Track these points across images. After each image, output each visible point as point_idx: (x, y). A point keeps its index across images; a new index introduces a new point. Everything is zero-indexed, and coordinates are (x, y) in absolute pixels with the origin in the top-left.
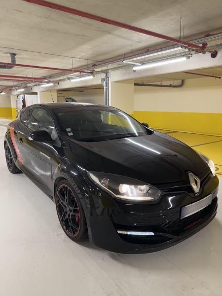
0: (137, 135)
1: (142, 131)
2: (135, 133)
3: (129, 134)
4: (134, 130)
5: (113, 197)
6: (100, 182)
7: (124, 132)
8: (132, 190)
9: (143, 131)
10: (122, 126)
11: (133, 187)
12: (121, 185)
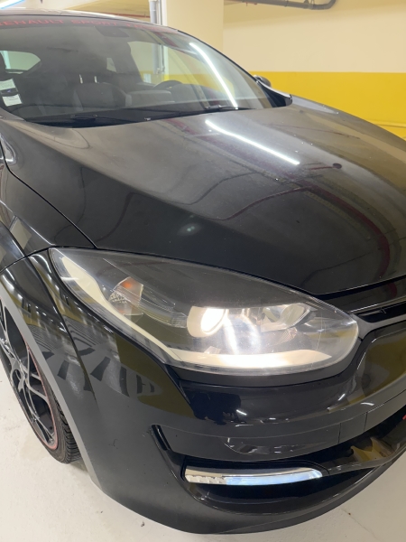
0: (236, 105)
1: (253, 96)
2: (229, 101)
3: (212, 103)
4: (228, 92)
5: (164, 361)
6: (107, 295)
7: (198, 98)
8: (242, 329)
9: (255, 97)
10: (195, 82)
11: (244, 315)
12: (194, 309)
